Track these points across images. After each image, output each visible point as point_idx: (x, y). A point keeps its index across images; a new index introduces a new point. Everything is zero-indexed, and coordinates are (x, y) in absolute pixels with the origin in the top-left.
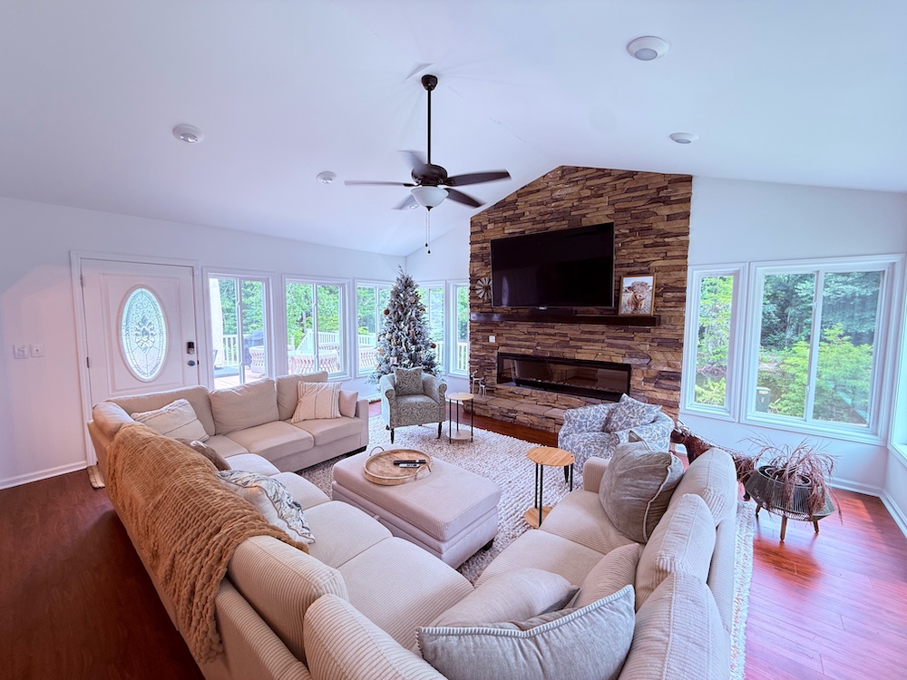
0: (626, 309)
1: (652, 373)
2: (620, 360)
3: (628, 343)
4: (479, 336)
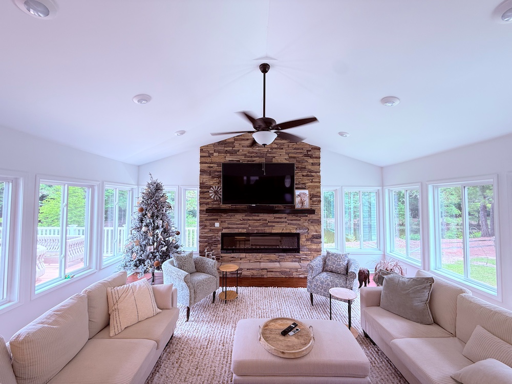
1: (310, 236)
2: (294, 231)
3: (298, 222)
4: (208, 223)
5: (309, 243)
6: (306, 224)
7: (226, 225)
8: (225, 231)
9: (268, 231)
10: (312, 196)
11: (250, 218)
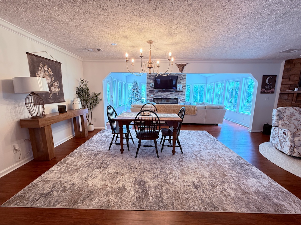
0: (178, 90)
1: (181, 99)
2: (177, 98)
3: (178, 95)
4: (149, 95)
5: (181, 101)
6: (180, 96)
7: (155, 96)
8: (154, 98)
9: (168, 98)
10: (183, 87)
11: (163, 93)
